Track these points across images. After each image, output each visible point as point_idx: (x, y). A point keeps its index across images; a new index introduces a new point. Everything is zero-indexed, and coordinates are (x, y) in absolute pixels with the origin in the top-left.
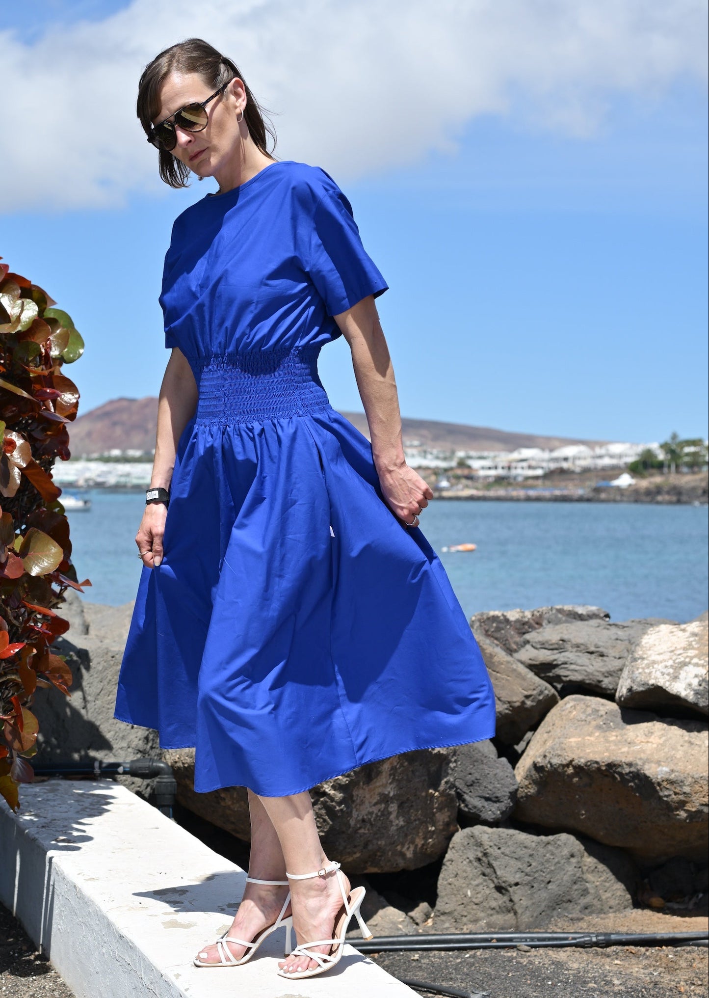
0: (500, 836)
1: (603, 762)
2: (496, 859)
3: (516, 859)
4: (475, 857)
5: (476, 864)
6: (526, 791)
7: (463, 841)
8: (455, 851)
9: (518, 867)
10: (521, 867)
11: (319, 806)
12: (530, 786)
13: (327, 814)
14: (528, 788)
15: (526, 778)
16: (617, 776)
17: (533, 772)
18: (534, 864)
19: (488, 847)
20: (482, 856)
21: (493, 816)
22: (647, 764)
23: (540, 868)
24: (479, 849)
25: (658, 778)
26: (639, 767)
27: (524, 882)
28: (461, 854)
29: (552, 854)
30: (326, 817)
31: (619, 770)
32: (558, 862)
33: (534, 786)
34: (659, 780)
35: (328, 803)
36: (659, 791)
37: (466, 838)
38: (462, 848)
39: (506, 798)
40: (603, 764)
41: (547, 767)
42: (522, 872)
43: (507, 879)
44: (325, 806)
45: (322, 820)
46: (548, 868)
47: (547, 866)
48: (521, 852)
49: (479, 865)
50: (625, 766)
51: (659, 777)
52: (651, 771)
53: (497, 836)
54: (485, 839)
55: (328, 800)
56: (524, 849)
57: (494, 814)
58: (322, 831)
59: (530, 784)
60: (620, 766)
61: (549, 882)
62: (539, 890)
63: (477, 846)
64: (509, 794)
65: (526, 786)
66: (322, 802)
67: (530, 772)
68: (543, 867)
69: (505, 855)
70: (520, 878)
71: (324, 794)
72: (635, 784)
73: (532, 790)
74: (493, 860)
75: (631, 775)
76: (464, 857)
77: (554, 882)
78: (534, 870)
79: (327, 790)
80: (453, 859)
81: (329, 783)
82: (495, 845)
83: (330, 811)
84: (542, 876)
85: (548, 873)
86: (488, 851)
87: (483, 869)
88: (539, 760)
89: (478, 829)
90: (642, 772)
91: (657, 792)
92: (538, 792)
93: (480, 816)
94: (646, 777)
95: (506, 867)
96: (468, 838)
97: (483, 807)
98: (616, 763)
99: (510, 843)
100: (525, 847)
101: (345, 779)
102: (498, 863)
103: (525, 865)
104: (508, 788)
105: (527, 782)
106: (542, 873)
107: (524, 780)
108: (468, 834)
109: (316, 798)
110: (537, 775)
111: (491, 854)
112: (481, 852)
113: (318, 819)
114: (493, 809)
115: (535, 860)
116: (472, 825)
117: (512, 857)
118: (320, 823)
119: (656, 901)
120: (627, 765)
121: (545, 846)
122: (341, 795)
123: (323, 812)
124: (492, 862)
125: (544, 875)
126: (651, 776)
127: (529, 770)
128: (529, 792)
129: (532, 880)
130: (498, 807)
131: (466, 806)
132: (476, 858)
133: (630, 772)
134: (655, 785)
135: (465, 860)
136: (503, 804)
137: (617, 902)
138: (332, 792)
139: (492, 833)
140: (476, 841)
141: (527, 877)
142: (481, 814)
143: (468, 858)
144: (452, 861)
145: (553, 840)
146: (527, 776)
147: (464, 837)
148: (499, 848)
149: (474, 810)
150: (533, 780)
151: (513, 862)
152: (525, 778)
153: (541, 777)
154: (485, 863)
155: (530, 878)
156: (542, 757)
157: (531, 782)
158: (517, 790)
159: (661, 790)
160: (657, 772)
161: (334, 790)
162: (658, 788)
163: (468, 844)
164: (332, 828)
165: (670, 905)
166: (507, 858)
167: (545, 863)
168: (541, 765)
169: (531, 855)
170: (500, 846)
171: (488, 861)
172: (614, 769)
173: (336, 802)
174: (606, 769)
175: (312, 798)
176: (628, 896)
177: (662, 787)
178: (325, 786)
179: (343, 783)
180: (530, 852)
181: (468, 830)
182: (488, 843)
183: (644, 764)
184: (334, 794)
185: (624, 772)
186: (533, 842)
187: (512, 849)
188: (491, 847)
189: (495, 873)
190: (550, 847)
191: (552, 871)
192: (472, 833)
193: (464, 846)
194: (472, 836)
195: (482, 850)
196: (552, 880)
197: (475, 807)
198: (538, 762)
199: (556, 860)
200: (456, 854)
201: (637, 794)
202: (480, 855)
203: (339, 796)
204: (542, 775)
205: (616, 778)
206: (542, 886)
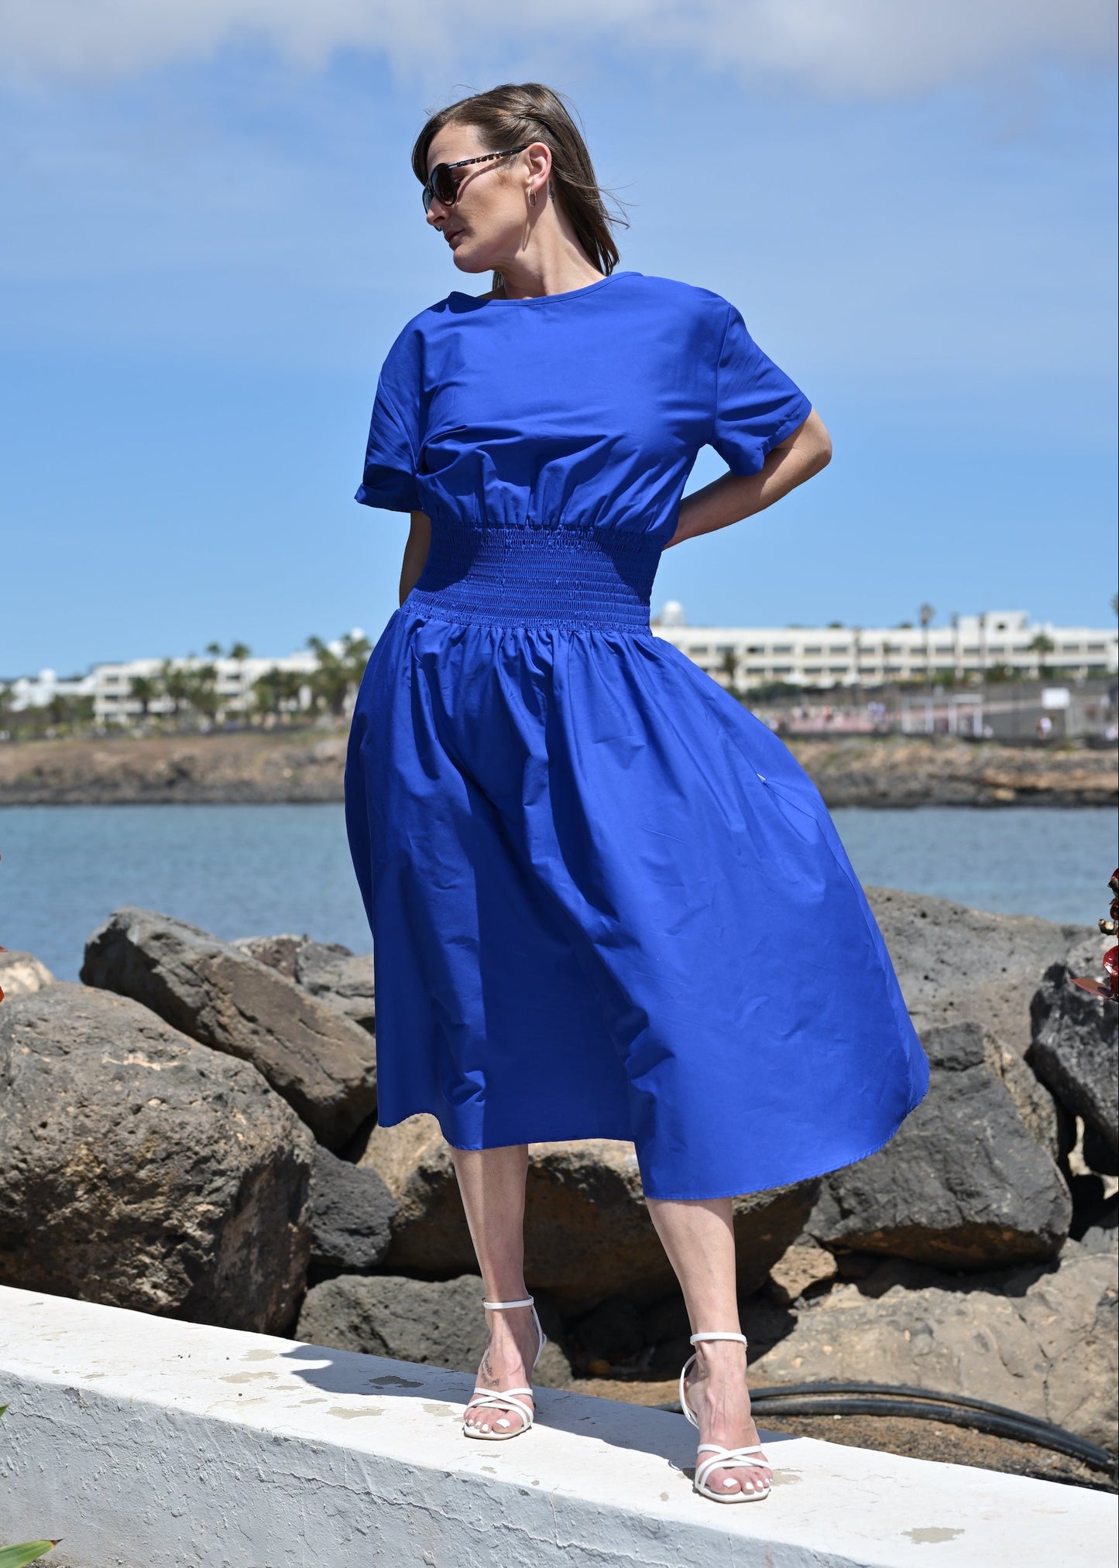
0: (384, 1288)
1: (539, 1156)
2: (384, 1323)
3: (414, 1320)
4: (347, 1324)
5: (350, 1336)
6: (406, 1214)
7: (323, 1302)
8: (313, 1320)
9: (419, 1333)
10: (425, 1331)
11: (174, 1259)
12: (413, 1206)
13: (186, 1270)
14: (411, 1209)
15: (408, 1194)
16: (559, 1175)
17: (420, 1183)
18: (442, 1325)
19: (370, 1306)
20: (361, 1322)
21: (365, 1259)
22: (605, 1152)
23: (452, 1330)
24: (353, 1311)
25: (628, 1172)
26: (596, 1159)
27: (434, 1355)
28: (324, 1323)
29: (463, 1308)
30: (185, 1276)
31: (564, 1165)
32: (475, 1319)
33: (420, 1206)
34: (631, 1175)
35: (190, 1253)
36: (631, 1191)
37: (328, 1297)
38: (324, 1314)
39: (385, 1227)
40: (538, 1159)
41: (447, 1172)
42: (428, 1339)
43: (410, 1353)
44: (184, 1257)
45: (177, 1281)
46: (462, 1330)
47: (460, 1326)
48: (420, 1309)
49: (355, 1337)
50: (573, 1159)
51: (630, 1170)
52: (616, 1162)
53: (380, 1289)
54: (362, 1293)
55: (189, 1247)
56: (423, 1304)
57: (366, 1255)
58: (176, 1300)
59: (414, 1202)
60: (564, 1159)
61: (469, 1350)
62: (458, 1364)
63: (349, 1308)
64: (387, 1221)
65: (407, 1206)
66: (180, 1251)
67: (414, 1184)
68: (455, 1328)
69: (397, 1317)
70: (427, 1349)
71: (186, 1237)
72: (589, 1184)
73: (417, 1212)
74: (380, 1325)
75: (583, 1171)
76: (330, 1328)
77: (474, 1350)
78: (445, 1335)
79: (190, 1231)
80: (313, 1332)
81: (194, 1219)
82: (380, 1302)
83: (192, 1265)
84: (458, 1342)
85: (465, 1337)
86: (370, 1312)
87: (362, 1342)
88: (431, 1163)
89: (345, 1281)
90: (602, 1164)
91: (627, 1193)
92: (427, 1214)
93: (342, 1260)
94: (609, 1172)
95: (401, 1334)
96: (332, 1296)
97: (348, 1245)
98: (559, 1155)
99: (401, 1297)
100: (425, 1301)
101: (218, 1210)
102: (388, 1330)
103: (430, 1328)
104: (385, 1211)
105: (408, 1201)
106: (455, 1338)
107: (403, 1197)
108: (330, 1290)
109: (168, 1246)
110: (428, 1188)
111: (377, 1318)
112: (359, 1315)
113: (170, 1281)
114: (364, 1248)
115: (442, 1319)
116: (333, 1276)
117: (408, 1319)
118: (174, 1287)
119: (599, 1365)
120: (576, 1156)
121: (452, 1296)
122: (211, 1236)
123: (181, 1267)
124: (379, 1329)
125: (459, 1340)
126: (618, 1170)
127: (412, 1181)
128: (412, 1215)
129: (445, 1351)
130: (372, 1244)
131: (319, 1247)
132: (351, 1326)
133: (582, 1168)
134: (625, 1183)
135: (331, 1332)
136: (380, 1236)
137: (556, 1371)
138: (198, 1233)
139: (372, 1285)
140: (348, 1299)
141: (435, 1346)
142: (345, 1257)
143: (337, 1328)
144: (311, 1336)
145: (460, 1287)
146: (409, 1191)
147: (324, 1296)
148: (386, 1307)
149: (333, 1252)
150: (419, 1196)
151: (410, 1326)
152: (405, 1195)
153: (434, 1190)
154: (365, 1332)
155: (441, 1348)
156: (435, 1159)
157: (416, 1199)
158: (397, 1213)
159: (633, 1189)
160: (624, 1162)
161: (202, 1230)
162: (629, 1187)
163: (333, 1306)
164: (192, 1293)
165: (616, 1369)
166: (399, 1320)
167: (457, 1322)
168: (435, 1170)
169: (436, 1312)
170: (388, 1303)
171: (372, 1329)
172: (555, 1165)
173: (204, 1249)
174: (543, 1167)
175: (163, 1247)
176: (566, 1362)
177: (634, 1184)
178: (187, 1224)
179: (216, 1217)
180: (433, 1307)
181: (326, 1285)
182: (369, 1300)
183: (602, 1151)
184: (201, 1236)
185: (572, 1168)
186: (434, 1291)
187: (406, 1305)
188: (374, 1305)
189: (385, 1345)
190: (458, 1297)
191: (469, 1333)
192: (339, 1288)
193: (327, 1311)
194: (338, 1293)
195: (360, 1312)
196: (472, 1347)
197: (335, 1247)
198: (430, 1167)
199: (471, 1316)
200: (316, 1325)
201: (592, 1201)
202: (357, 1321)
203: (208, 1238)
204: (436, 1186)
205: (558, 1179)
206: (461, 1357)
